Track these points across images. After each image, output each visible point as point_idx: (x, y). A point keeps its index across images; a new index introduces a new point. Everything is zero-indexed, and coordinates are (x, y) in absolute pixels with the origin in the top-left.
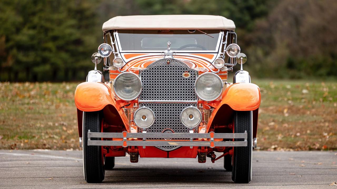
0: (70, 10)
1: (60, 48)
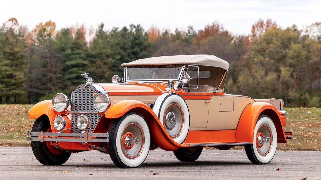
0: (5, 53)
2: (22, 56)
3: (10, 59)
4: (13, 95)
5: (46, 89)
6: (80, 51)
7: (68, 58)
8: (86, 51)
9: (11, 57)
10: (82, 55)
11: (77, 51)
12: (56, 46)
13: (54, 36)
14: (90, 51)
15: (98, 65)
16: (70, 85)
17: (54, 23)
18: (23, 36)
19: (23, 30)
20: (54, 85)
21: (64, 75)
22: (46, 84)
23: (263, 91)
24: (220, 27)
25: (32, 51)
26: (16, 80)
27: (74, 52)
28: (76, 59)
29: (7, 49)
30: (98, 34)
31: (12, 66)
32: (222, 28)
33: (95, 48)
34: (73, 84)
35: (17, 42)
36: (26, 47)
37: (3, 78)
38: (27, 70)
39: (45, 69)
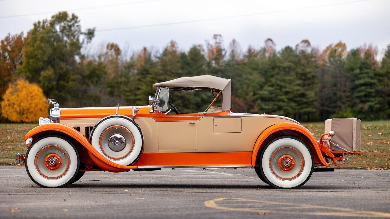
0: (297, 74)
1: (290, 100)
2: (313, 77)
3: (301, 79)
4: (305, 113)
5: (336, 107)
6: (369, 71)
7: (357, 77)
8: (374, 70)
9: (303, 77)
10: (371, 74)
11: (366, 71)
12: (345, 66)
13: (344, 56)
14: (378, 70)
15: (386, 84)
16: (359, 103)
17: (344, 45)
18: (315, 57)
19: (315, 51)
20: (344, 103)
21: (353, 93)
22: (336, 102)
25: (324, 71)
26: (307, 98)
27: (363, 71)
28: (364, 78)
29: (299, 70)
30: (387, 54)
31: (304, 85)
33: (383, 67)
34: (362, 102)
35: (308, 63)
36: (317, 67)
37: (295, 97)
38: (318, 90)
39: (335, 88)
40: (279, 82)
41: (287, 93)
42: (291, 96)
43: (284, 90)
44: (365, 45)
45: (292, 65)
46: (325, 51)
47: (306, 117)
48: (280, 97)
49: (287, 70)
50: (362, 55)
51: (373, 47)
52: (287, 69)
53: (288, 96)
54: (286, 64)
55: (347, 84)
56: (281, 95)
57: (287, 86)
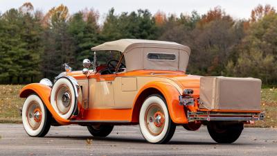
1: (15, 62)
2: (38, 39)
3: (26, 41)
4: (29, 75)
6: (92, 34)
7: (81, 40)
8: (98, 34)
9: (28, 40)
10: (94, 38)
11: (89, 34)
12: (69, 30)
13: (67, 20)
14: (101, 34)
17: (66, 8)
18: (39, 20)
19: (38, 14)
21: (77, 56)
23: (260, 72)
24: (222, 12)
25: (47, 34)
26: (32, 61)
27: (86, 35)
28: (88, 41)
29: (24, 32)
30: (109, 18)
31: (29, 48)
32: (224, 13)
33: (105, 31)
35: (33, 26)
36: (41, 30)
37: (20, 59)
38: (42, 52)
39: (59, 51)
40: (4, 44)
41: (12, 55)
42: (16, 58)
43: (9, 52)
44: (86, 9)
45: (17, 27)
46: (48, 15)
47: (30, 79)
48: (5, 59)
49: (12, 33)
50: (85, 19)
51: (95, 11)
52: (12, 31)
53: (13, 59)
54: (11, 26)
55: (71, 47)
56: (7, 57)
57: (13, 48)
